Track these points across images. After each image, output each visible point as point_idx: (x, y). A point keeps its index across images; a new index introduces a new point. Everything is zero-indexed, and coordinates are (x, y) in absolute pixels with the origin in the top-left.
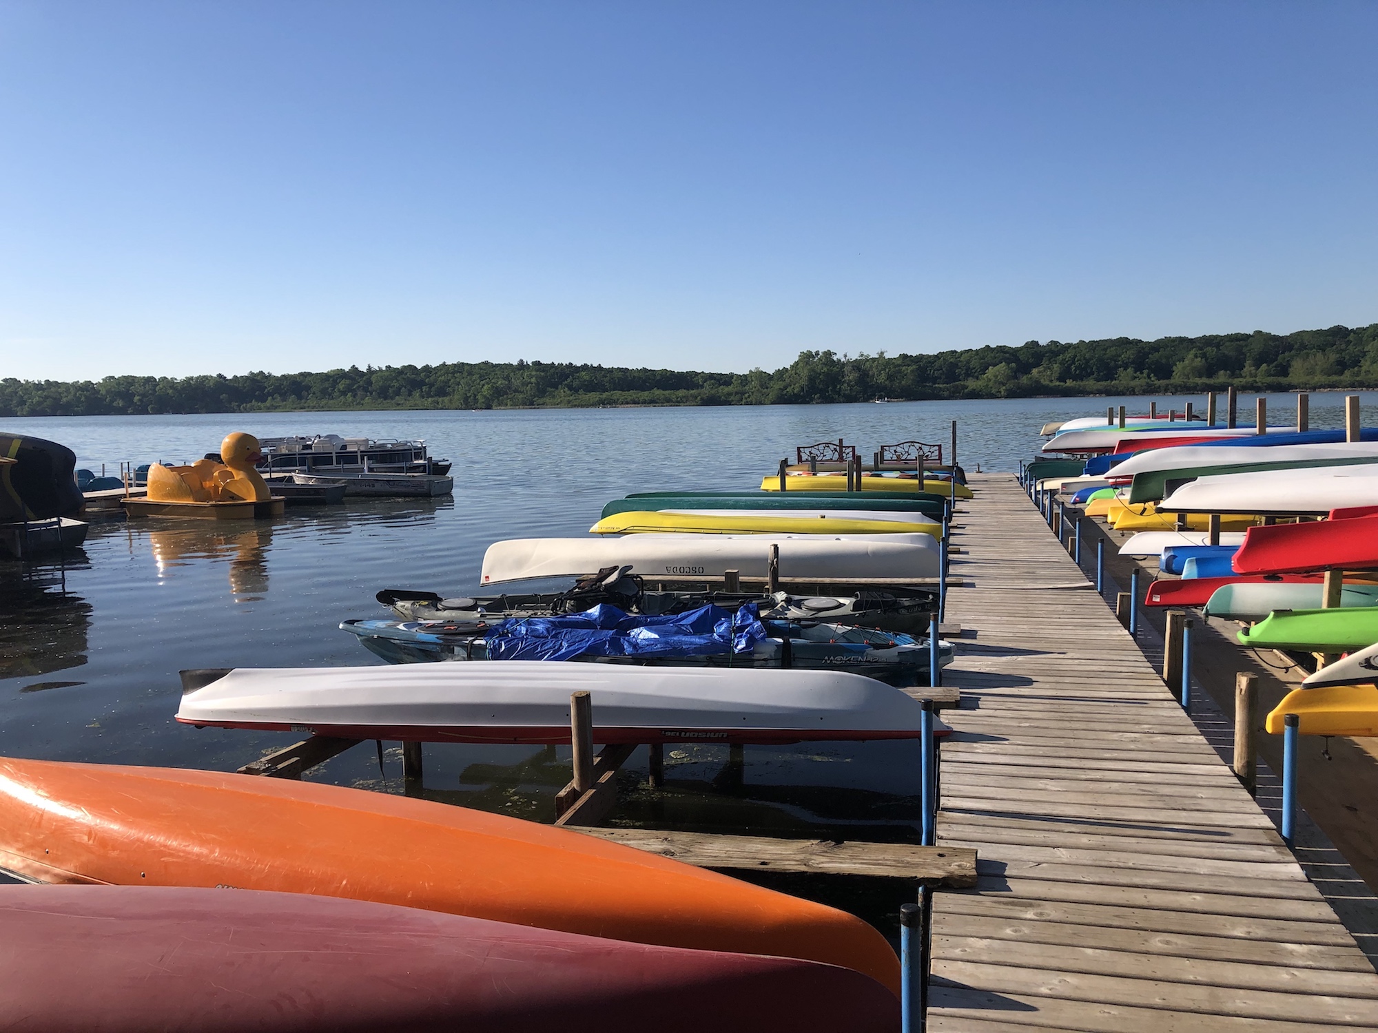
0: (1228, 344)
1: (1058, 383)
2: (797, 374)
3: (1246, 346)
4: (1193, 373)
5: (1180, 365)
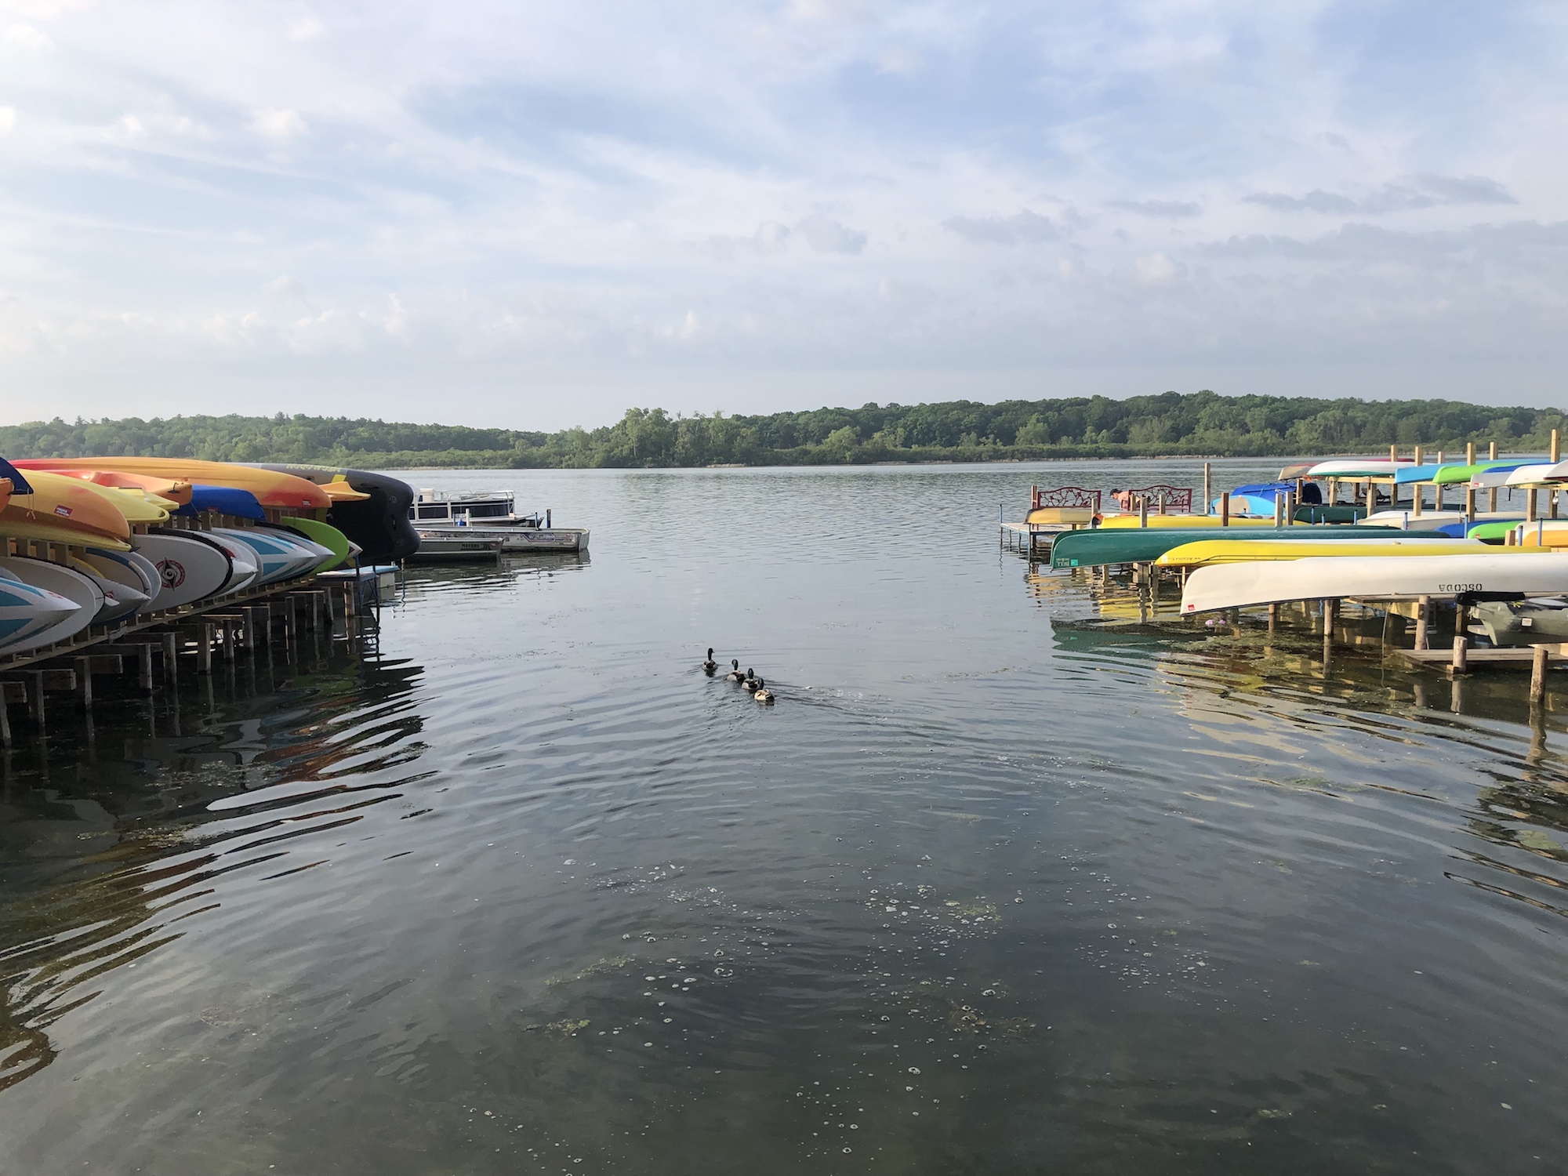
0: (1068, 408)
1: (901, 449)
2: (625, 434)
3: (1087, 411)
4: (1036, 439)
5: (1022, 430)
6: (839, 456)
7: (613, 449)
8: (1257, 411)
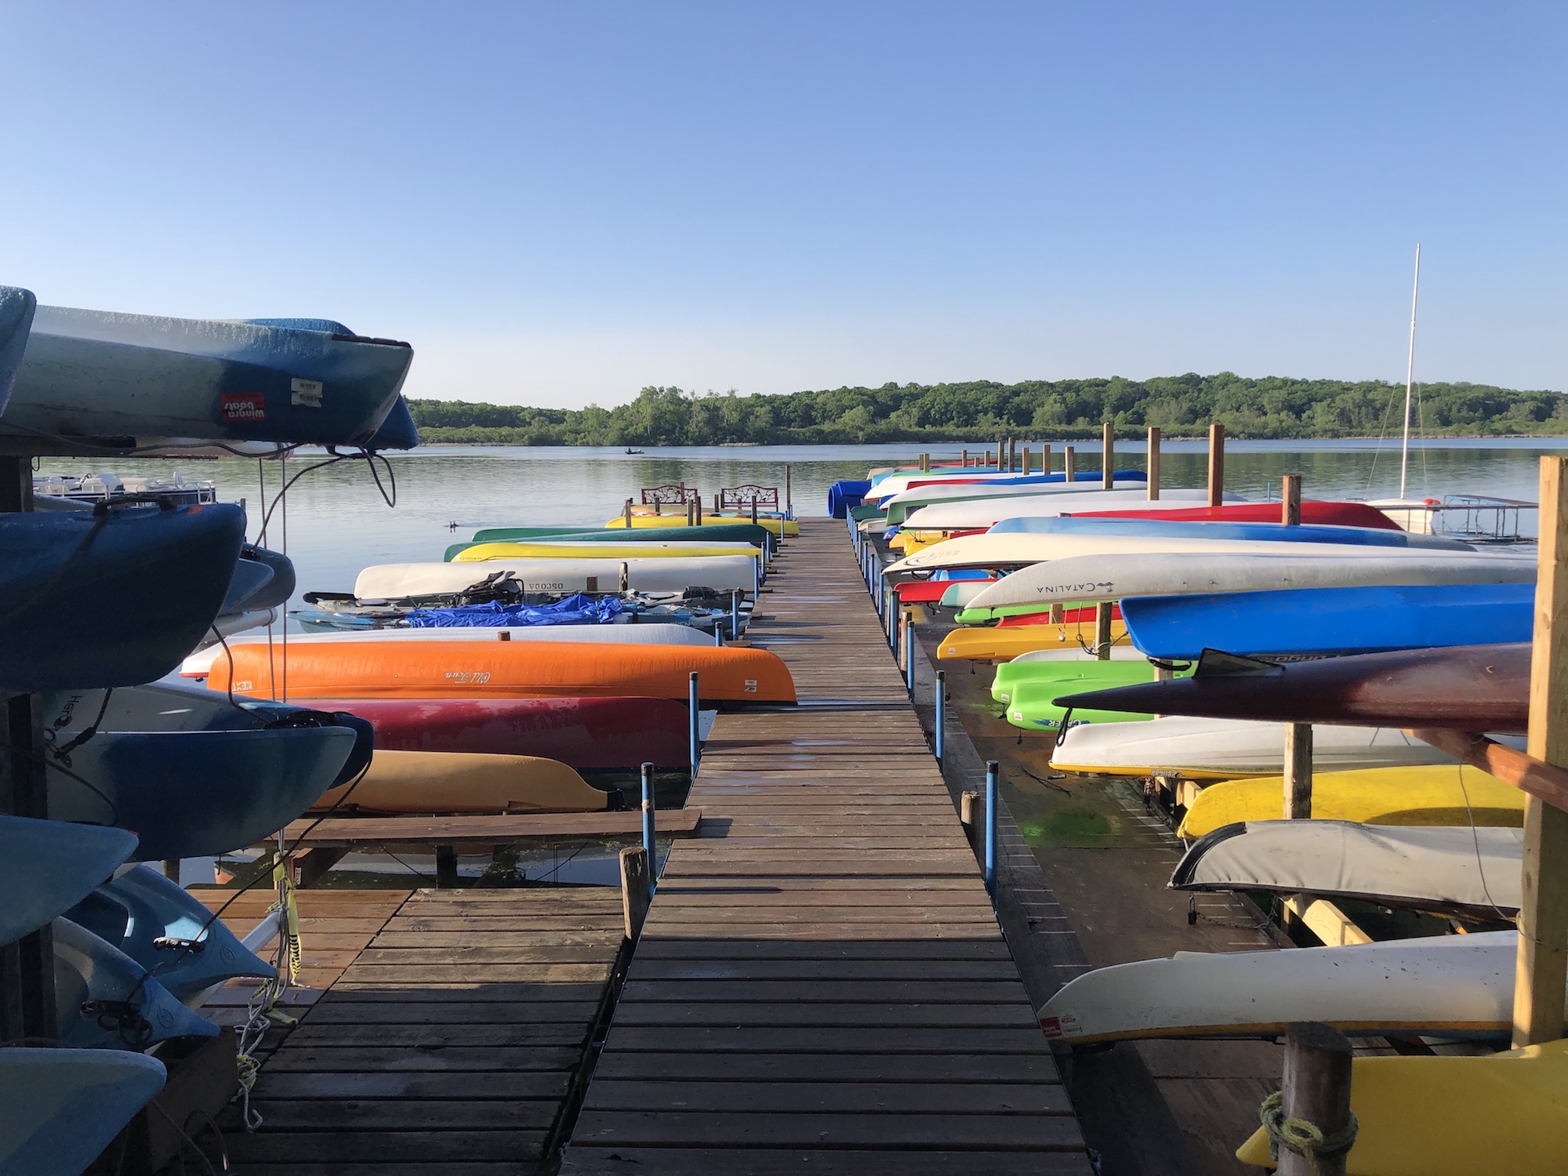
0: (1087, 389)
1: (917, 429)
2: (638, 412)
3: (1104, 392)
4: (1053, 420)
5: (1039, 411)
6: (851, 436)
7: (627, 428)
8: (1276, 393)
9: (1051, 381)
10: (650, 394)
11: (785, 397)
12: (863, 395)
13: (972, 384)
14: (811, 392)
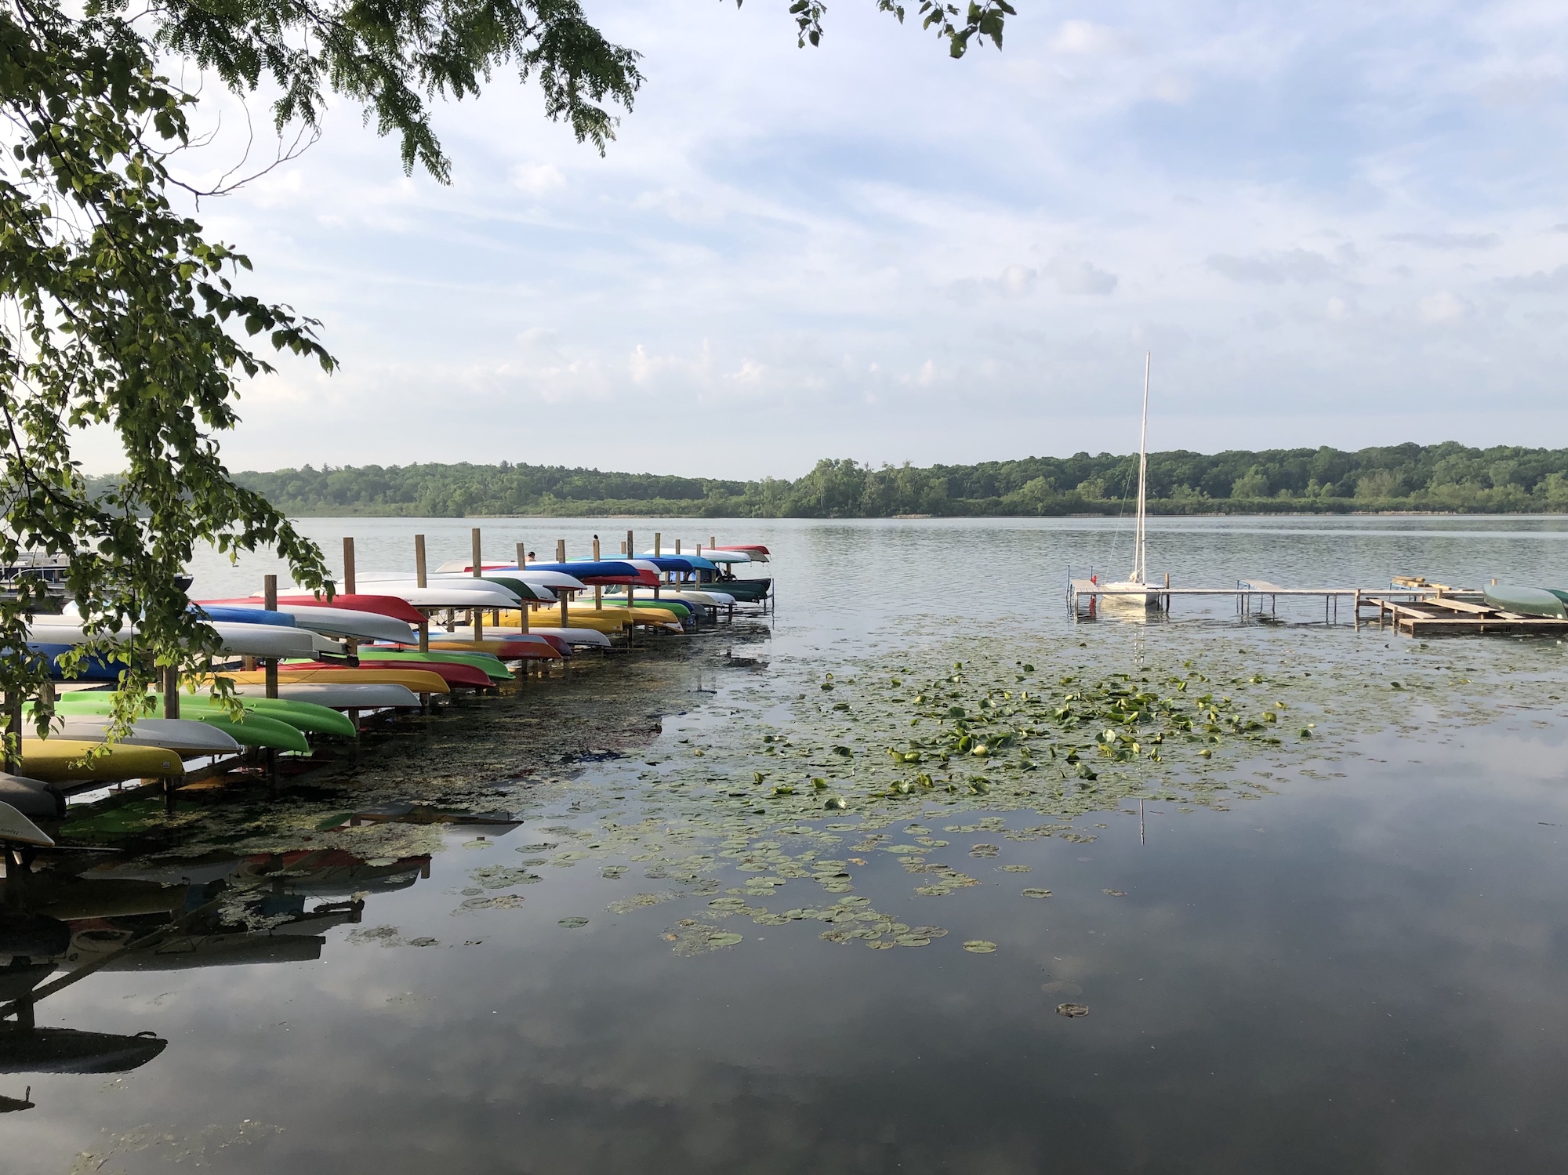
0: (1292, 459)
1: (1102, 500)
2: (813, 484)
3: (1311, 462)
4: (1254, 491)
5: (1239, 483)
6: (1030, 507)
7: (800, 499)
8: (1503, 464)
9: (1255, 451)
10: (826, 466)
11: (967, 467)
12: (1049, 465)
13: (1167, 453)
14: (997, 463)
